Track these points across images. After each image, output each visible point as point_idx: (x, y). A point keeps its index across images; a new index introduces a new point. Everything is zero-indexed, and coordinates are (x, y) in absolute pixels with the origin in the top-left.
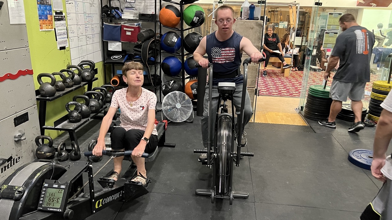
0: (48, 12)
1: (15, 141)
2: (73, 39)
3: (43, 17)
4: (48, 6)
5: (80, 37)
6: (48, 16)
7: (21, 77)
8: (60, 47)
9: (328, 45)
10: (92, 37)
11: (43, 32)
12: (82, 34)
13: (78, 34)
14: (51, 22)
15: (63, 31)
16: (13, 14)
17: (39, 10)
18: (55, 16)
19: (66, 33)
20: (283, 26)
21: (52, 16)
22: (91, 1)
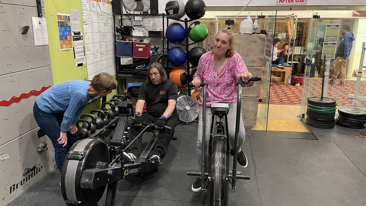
0: (68, 33)
1: (38, 151)
3: (63, 37)
4: (68, 27)
6: (68, 36)
9: (327, 55)
11: (63, 51)
12: (97, 51)
14: (71, 42)
15: (80, 50)
16: (37, 37)
17: (60, 32)
19: (83, 51)
20: (281, 37)
21: (71, 37)
22: (105, 21)
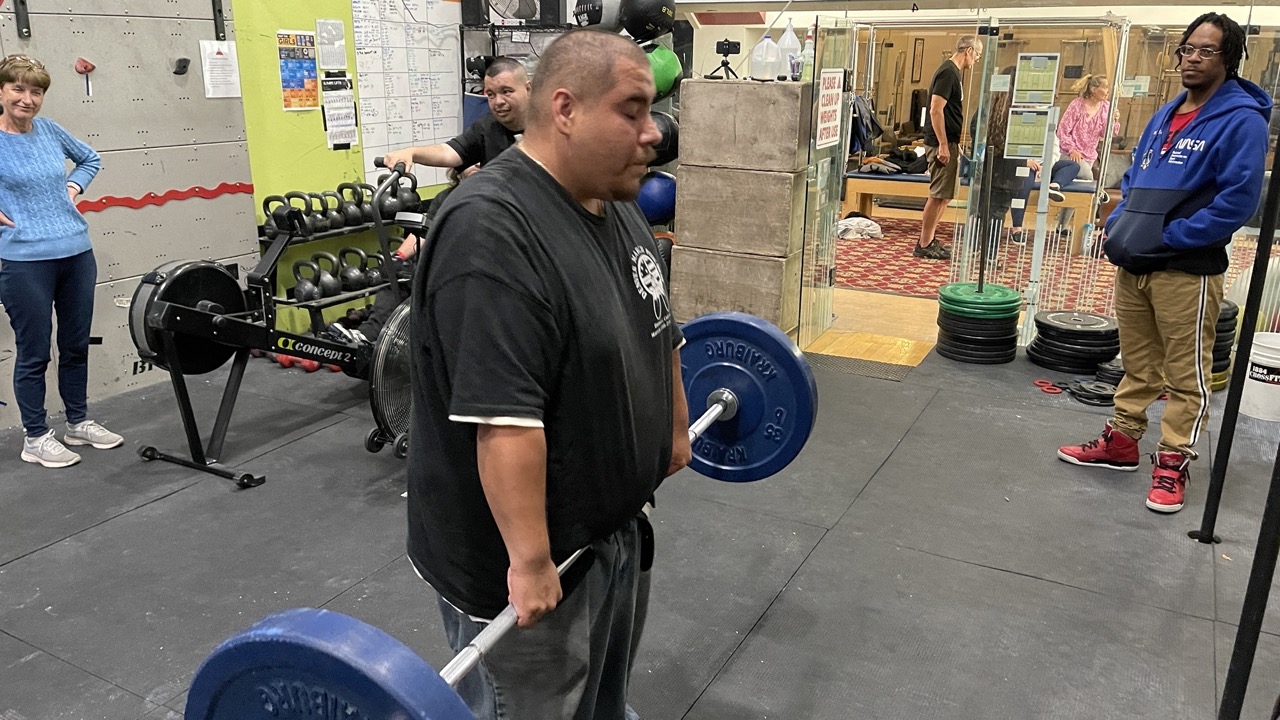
0: (306, 73)
2: (373, 129)
3: (292, 83)
4: (307, 61)
5: (394, 125)
6: (306, 80)
7: (226, 197)
8: (335, 145)
9: (1020, 146)
10: (431, 126)
11: (290, 113)
12: (401, 117)
13: (388, 118)
14: (314, 93)
15: (345, 111)
16: (213, 80)
17: (283, 71)
18: (323, 81)
21: (316, 82)
22: (435, 44)
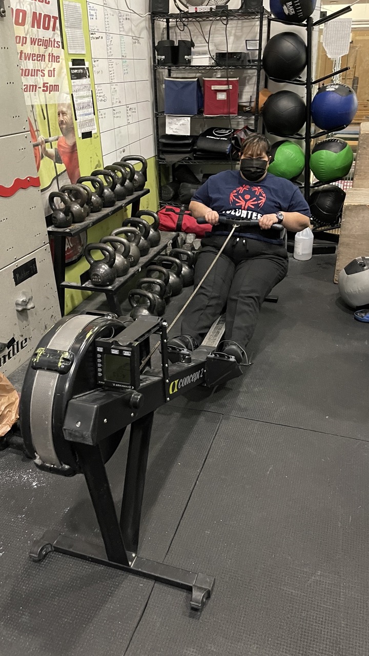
1: (17, 311)
2: (105, 114)
5: (116, 110)
8: (82, 133)
10: (136, 109)
12: (120, 102)
13: (113, 104)
15: (86, 100)
18: (71, 69)
19: (91, 104)
